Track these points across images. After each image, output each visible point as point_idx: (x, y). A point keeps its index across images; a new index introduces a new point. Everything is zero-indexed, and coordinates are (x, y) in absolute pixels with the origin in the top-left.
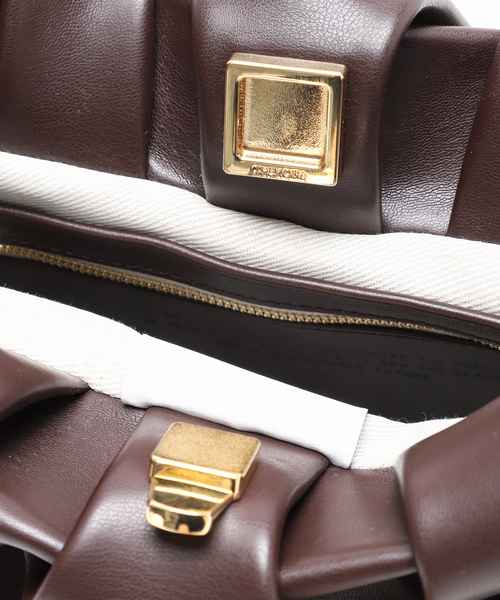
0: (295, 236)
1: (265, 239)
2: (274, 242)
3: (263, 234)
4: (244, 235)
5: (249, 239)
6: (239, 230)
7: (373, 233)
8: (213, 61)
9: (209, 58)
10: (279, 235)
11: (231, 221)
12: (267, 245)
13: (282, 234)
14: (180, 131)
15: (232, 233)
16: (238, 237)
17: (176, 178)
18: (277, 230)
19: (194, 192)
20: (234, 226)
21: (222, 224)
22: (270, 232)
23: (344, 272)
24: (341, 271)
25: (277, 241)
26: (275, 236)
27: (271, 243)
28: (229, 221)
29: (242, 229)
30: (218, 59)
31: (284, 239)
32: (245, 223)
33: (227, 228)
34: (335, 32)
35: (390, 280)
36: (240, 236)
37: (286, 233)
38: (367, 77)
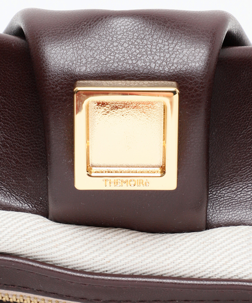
0: (133, 240)
1: (108, 247)
2: (116, 248)
3: (106, 243)
4: (90, 245)
5: (94, 249)
6: (85, 242)
7: (199, 230)
8: (57, 91)
9: (53, 88)
10: (119, 241)
11: (76, 235)
12: (110, 251)
13: (122, 240)
14: (17, 162)
15: (79, 245)
16: (84, 248)
17: (17, 204)
18: (117, 237)
19: (36, 213)
20: (79, 239)
21: (68, 238)
22: (111, 240)
23: (181, 268)
24: (178, 267)
25: (119, 247)
26: (116, 243)
27: (113, 250)
28: (74, 235)
29: (86, 241)
30: (62, 88)
31: (124, 244)
32: (88, 235)
33: (73, 242)
34: (162, 55)
35: (221, 269)
36: (86, 247)
37: (125, 239)
38: (196, 91)
